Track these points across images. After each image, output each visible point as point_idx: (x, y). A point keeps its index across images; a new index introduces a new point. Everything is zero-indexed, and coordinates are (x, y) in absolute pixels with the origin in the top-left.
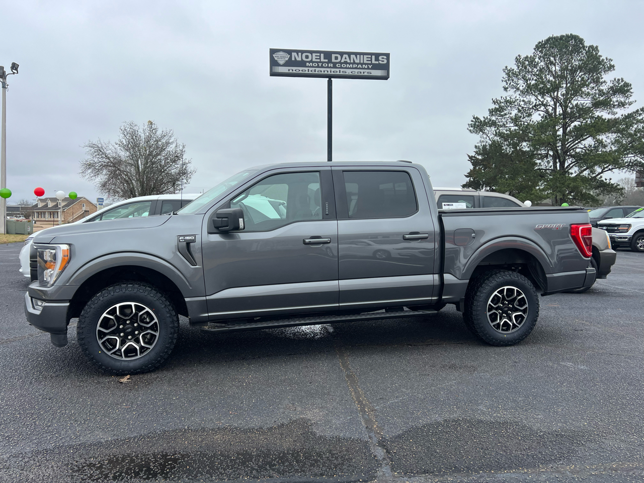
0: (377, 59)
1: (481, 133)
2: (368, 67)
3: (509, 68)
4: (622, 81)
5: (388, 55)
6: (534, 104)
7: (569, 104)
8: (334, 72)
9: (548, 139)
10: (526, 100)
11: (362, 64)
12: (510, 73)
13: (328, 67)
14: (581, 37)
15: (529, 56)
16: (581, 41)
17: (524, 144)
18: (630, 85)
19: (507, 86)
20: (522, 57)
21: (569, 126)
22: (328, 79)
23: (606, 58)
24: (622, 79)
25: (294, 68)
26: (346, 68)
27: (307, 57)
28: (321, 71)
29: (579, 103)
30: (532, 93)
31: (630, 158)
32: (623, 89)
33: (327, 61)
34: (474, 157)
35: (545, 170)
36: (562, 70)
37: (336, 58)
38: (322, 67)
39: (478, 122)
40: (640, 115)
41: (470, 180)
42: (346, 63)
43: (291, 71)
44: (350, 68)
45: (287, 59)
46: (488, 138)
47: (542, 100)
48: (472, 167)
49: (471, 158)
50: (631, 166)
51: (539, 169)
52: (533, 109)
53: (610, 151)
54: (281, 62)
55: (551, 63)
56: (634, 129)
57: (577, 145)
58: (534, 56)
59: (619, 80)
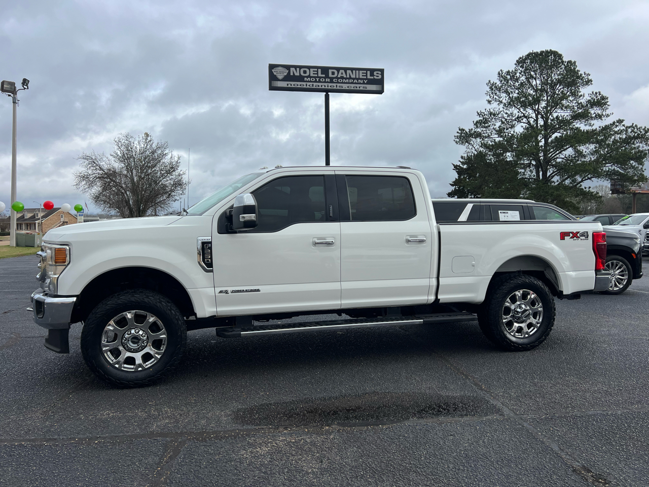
0: (372, 75)
1: (466, 144)
2: (363, 81)
3: (492, 82)
4: (600, 94)
5: (382, 71)
6: (517, 116)
7: (550, 116)
8: (331, 86)
9: (531, 150)
10: (509, 113)
11: (358, 79)
12: (493, 87)
13: (325, 82)
14: (560, 53)
15: (511, 71)
16: (560, 56)
17: (508, 154)
18: (607, 98)
19: (490, 99)
20: (504, 72)
21: (550, 137)
22: (325, 93)
23: (585, 73)
24: (599, 92)
25: (293, 83)
26: (342, 83)
27: (305, 72)
28: (319, 86)
29: (559, 115)
30: (515, 106)
31: (608, 167)
32: (600, 102)
33: (324, 76)
34: (459, 166)
35: (529, 179)
36: (542, 83)
37: (333, 73)
38: (320, 82)
39: (464, 133)
40: (617, 126)
41: (455, 189)
42: (342, 78)
43: (289, 86)
44: (347, 83)
45: (286, 74)
46: (473, 149)
47: (524, 112)
48: (456, 176)
49: (456, 167)
50: (609, 175)
51: (523, 178)
52: (516, 120)
53: (589, 161)
54: (280, 77)
55: (532, 77)
56: (611, 140)
57: (558, 156)
58: (515, 70)
59: (596, 93)
